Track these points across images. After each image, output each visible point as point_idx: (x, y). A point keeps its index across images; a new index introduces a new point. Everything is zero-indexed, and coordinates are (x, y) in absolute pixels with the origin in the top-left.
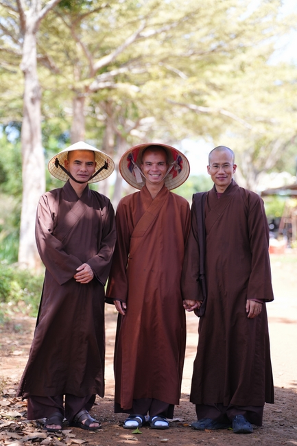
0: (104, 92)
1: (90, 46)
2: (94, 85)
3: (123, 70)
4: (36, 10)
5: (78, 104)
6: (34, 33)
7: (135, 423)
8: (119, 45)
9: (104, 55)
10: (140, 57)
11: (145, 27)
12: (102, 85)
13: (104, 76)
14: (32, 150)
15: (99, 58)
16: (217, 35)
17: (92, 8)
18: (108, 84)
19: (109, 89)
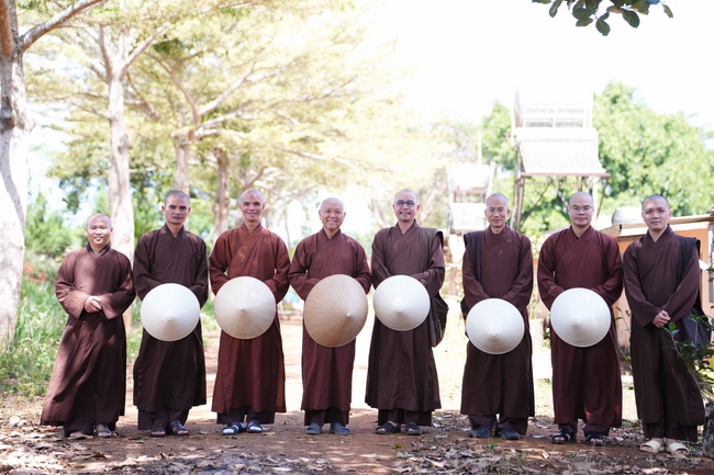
0: (209, 139)
1: (194, 91)
2: (200, 132)
3: (231, 116)
4: (123, 57)
5: (182, 152)
6: (121, 79)
7: (231, 431)
8: (226, 90)
9: (210, 99)
10: (250, 102)
11: (252, 72)
12: (208, 132)
13: (209, 122)
14: (120, 202)
15: (204, 104)
16: (331, 80)
17: (193, 52)
18: (214, 131)
19: (216, 135)
